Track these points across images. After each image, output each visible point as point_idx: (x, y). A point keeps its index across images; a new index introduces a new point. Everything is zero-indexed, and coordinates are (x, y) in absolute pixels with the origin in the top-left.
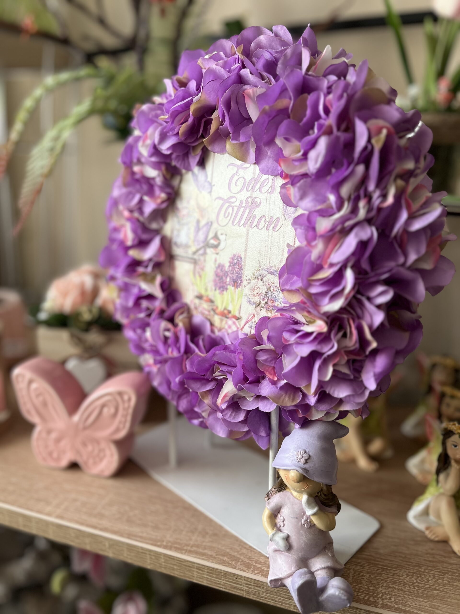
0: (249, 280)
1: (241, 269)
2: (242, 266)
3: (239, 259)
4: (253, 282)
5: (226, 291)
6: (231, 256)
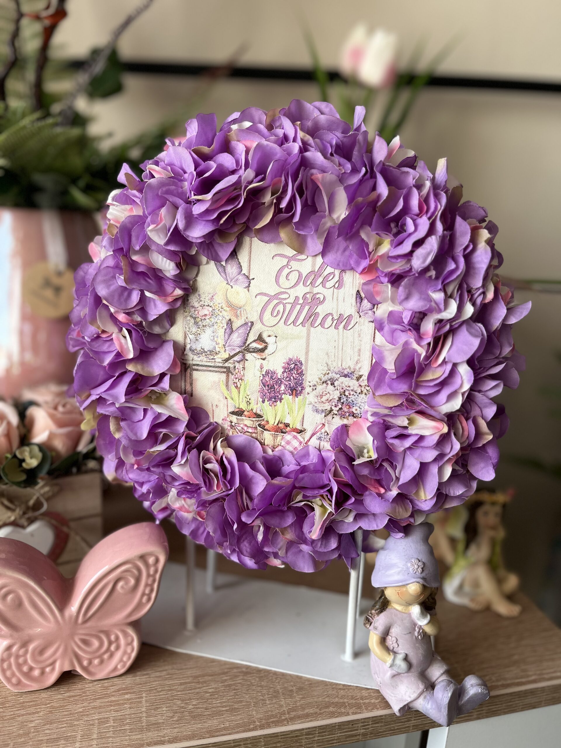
0: (315, 385)
1: (301, 374)
2: (302, 371)
3: (298, 364)
4: (320, 388)
5: (281, 402)
6: (285, 361)
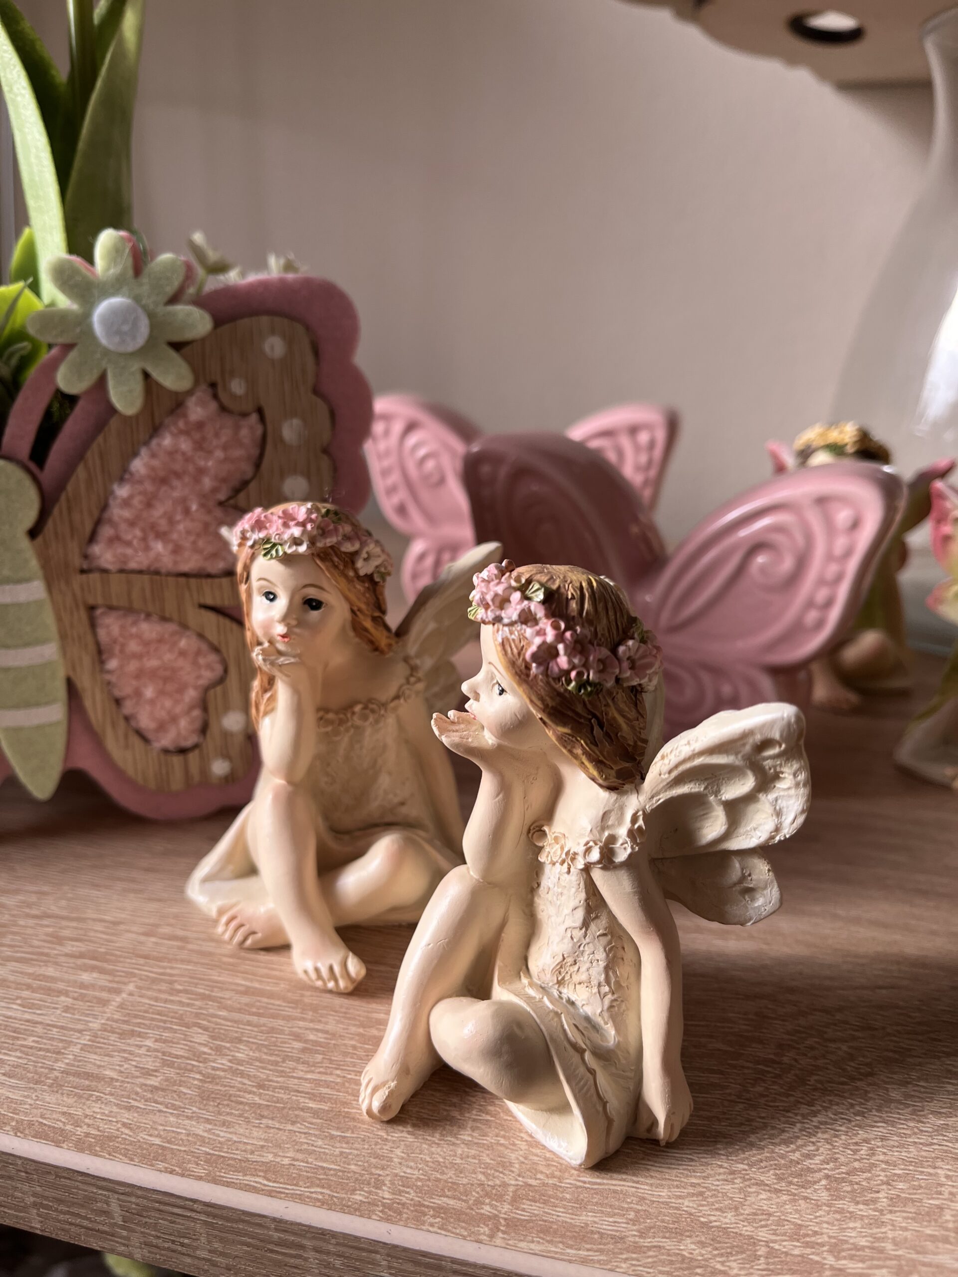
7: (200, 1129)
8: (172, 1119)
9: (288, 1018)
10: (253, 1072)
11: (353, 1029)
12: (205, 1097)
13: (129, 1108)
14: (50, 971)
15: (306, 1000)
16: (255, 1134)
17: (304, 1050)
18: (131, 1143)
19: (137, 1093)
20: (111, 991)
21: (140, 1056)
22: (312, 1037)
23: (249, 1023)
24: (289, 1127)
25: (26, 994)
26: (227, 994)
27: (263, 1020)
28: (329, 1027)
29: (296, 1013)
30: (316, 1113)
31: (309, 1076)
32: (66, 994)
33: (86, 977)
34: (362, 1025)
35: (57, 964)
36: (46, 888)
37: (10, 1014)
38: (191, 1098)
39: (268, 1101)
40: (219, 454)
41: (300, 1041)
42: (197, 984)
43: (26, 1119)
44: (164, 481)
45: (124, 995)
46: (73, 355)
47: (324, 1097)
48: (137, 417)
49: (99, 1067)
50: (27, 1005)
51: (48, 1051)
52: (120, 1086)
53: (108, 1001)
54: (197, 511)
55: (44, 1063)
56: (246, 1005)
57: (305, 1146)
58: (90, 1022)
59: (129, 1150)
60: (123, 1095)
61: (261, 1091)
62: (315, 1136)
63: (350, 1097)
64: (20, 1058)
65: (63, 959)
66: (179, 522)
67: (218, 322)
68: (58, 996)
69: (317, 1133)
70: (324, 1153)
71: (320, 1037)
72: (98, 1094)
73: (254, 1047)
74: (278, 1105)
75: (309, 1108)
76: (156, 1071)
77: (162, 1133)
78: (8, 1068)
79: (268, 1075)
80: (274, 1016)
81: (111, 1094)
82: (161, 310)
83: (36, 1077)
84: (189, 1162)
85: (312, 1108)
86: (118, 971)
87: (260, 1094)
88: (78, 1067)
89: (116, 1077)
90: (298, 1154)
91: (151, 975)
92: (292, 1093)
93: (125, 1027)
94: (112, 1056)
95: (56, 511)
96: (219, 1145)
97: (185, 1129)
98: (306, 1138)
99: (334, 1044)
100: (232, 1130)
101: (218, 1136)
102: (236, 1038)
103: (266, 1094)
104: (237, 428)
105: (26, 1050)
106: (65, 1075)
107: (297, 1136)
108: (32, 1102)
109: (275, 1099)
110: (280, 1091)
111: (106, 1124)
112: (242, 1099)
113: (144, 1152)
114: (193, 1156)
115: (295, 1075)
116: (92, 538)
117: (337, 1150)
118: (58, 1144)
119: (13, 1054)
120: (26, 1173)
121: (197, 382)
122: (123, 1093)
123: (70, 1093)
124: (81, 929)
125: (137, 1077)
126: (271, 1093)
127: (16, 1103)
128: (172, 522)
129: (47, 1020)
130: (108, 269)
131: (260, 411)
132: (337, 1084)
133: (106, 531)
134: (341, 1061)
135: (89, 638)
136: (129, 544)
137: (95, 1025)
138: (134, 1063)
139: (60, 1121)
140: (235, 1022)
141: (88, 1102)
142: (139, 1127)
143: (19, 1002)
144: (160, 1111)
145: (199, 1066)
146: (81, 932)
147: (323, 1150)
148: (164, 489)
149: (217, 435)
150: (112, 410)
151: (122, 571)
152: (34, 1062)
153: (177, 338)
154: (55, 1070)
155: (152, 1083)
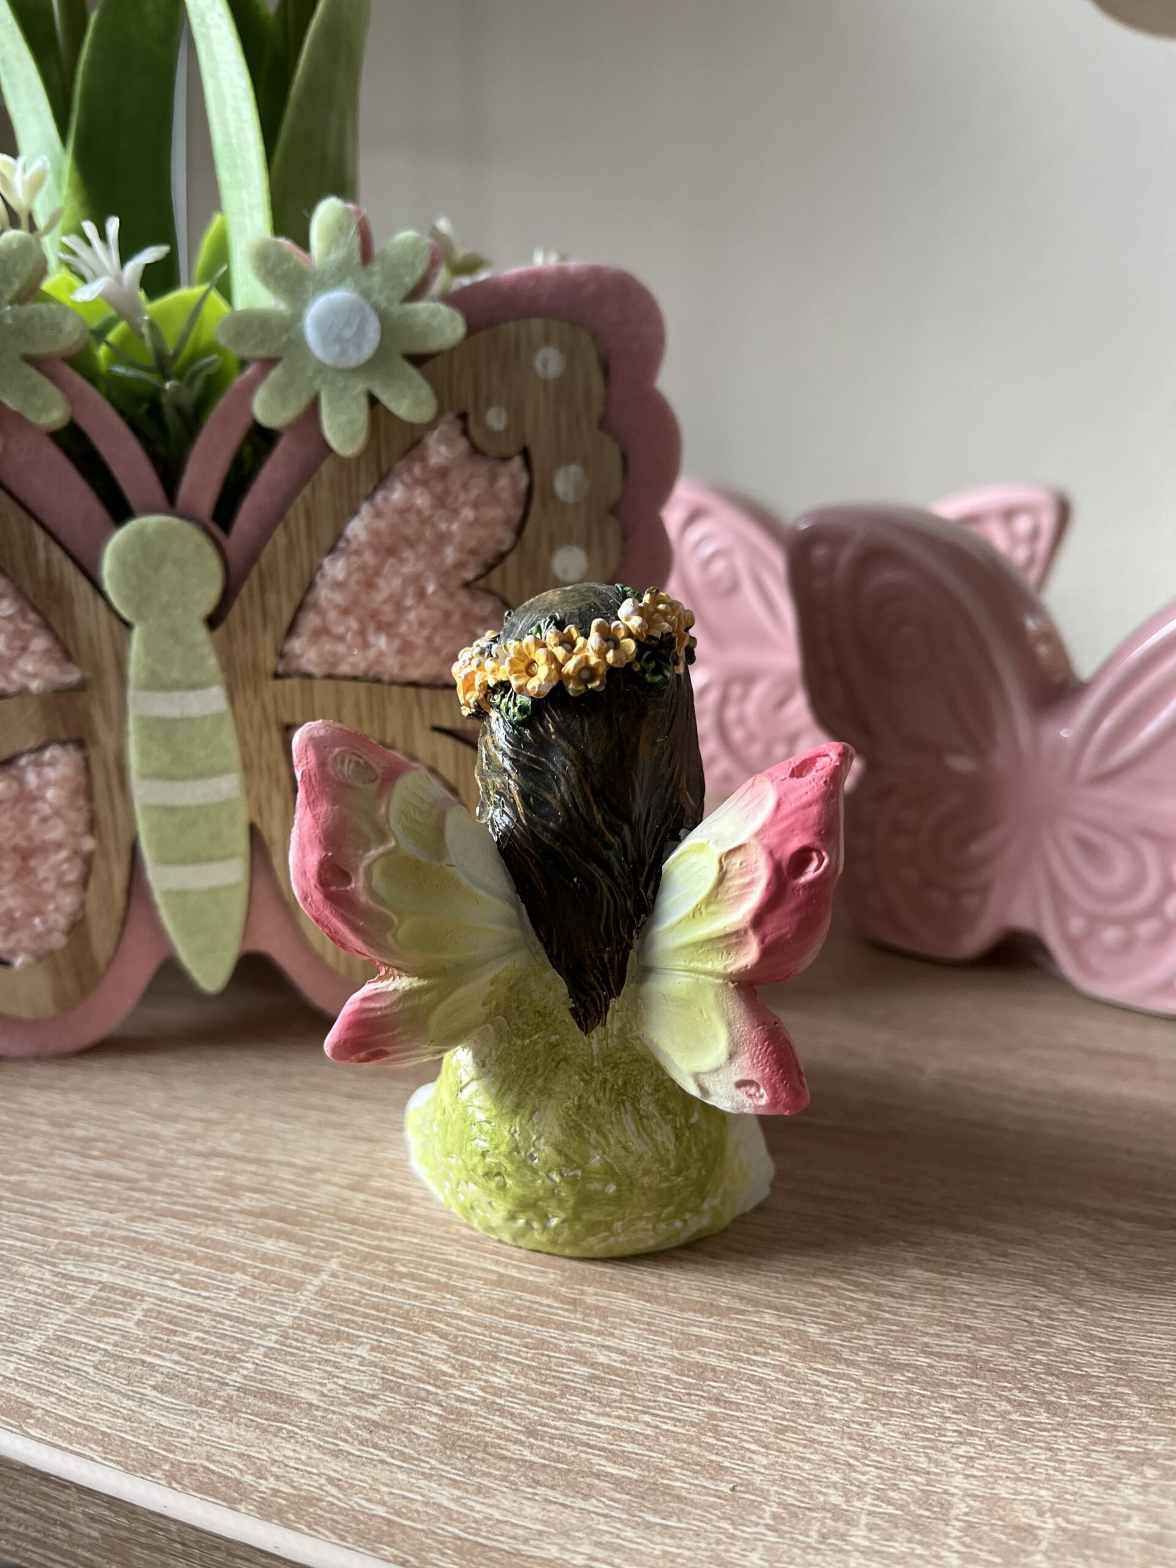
7: (444, 1496)
8: (401, 1476)
9: (564, 1327)
10: (518, 1409)
11: (664, 1350)
12: (450, 1443)
13: (337, 1454)
14: (220, 1234)
15: (589, 1300)
16: (528, 1511)
17: (592, 1379)
18: (341, 1511)
19: (348, 1431)
20: (305, 1268)
21: (349, 1370)
22: (602, 1359)
23: (507, 1331)
24: (580, 1504)
25: (187, 1265)
26: (472, 1284)
27: (527, 1328)
28: (624, 1345)
29: (576, 1319)
30: (619, 1483)
31: (603, 1421)
32: (243, 1269)
33: (270, 1245)
34: (676, 1345)
35: (230, 1224)
36: (214, 1115)
37: (164, 1294)
38: (427, 1445)
39: (545, 1458)
40: (468, 514)
41: (585, 1364)
42: (427, 1266)
43: (185, 1460)
44: (391, 551)
45: (325, 1277)
46: (276, 373)
47: (629, 1459)
48: (358, 459)
49: (291, 1384)
50: (189, 1283)
51: (217, 1354)
52: (323, 1417)
53: (302, 1283)
54: (434, 593)
55: (212, 1374)
56: (501, 1302)
57: (607, 1538)
58: (277, 1313)
59: (337, 1522)
60: (326, 1432)
61: (533, 1441)
62: (621, 1521)
63: (668, 1461)
64: (177, 1363)
65: (237, 1217)
66: (409, 609)
67: (472, 329)
68: (232, 1272)
69: (624, 1516)
70: (638, 1551)
71: (614, 1360)
72: (291, 1428)
73: (517, 1369)
74: (560, 1466)
75: (607, 1474)
76: (374, 1397)
77: (386, 1498)
78: (160, 1378)
79: (540, 1416)
80: (543, 1323)
81: (311, 1430)
82: (397, 309)
83: (200, 1394)
84: (430, 1549)
85: (612, 1474)
86: (314, 1239)
87: (531, 1446)
88: (261, 1382)
89: (315, 1402)
90: (597, 1549)
91: (361, 1248)
92: (580, 1448)
93: (327, 1324)
94: (309, 1369)
95: (244, 592)
96: (473, 1525)
97: (422, 1495)
98: (607, 1523)
99: (637, 1373)
100: (491, 1501)
101: (472, 1509)
102: (489, 1353)
103: (540, 1447)
104: (493, 479)
105: (187, 1352)
106: (242, 1395)
107: (592, 1519)
108: (195, 1434)
109: (553, 1455)
110: (561, 1442)
111: (303, 1477)
112: (505, 1452)
113: (362, 1526)
114: (436, 1540)
115: (581, 1418)
116: (292, 630)
117: (659, 1547)
118: (232, 1504)
119: (167, 1356)
120: (183, 1544)
121: (440, 412)
122: (327, 1428)
123: (249, 1423)
124: (262, 1175)
125: (347, 1405)
126: (547, 1445)
127: (171, 1435)
128: (400, 609)
129: (217, 1306)
130: (328, 253)
131: (526, 454)
132: (647, 1437)
133: (310, 621)
134: (650, 1401)
135: (283, 769)
136: (341, 638)
137: (285, 1319)
138: (341, 1382)
139: (235, 1467)
140: (486, 1327)
141: (277, 1440)
142: (352, 1486)
143: (177, 1277)
144: (382, 1462)
145: (436, 1394)
146: (264, 1180)
147: (635, 1546)
148: (391, 561)
149: (465, 486)
150: (327, 449)
151: (329, 676)
152: (197, 1370)
153: (417, 348)
154: (228, 1385)
155: (369, 1415)
